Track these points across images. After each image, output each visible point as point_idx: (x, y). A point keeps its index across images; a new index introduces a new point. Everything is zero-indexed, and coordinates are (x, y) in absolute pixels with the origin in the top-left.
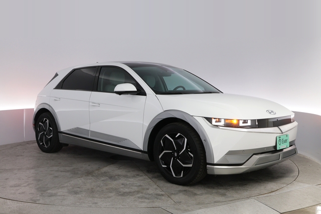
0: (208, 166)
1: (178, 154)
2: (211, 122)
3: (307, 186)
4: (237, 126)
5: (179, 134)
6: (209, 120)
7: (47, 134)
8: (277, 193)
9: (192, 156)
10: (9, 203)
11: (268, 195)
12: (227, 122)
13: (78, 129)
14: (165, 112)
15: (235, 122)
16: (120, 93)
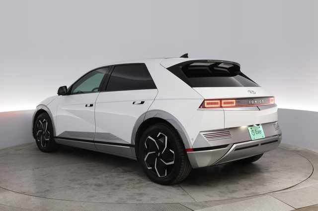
10: (33, 200)
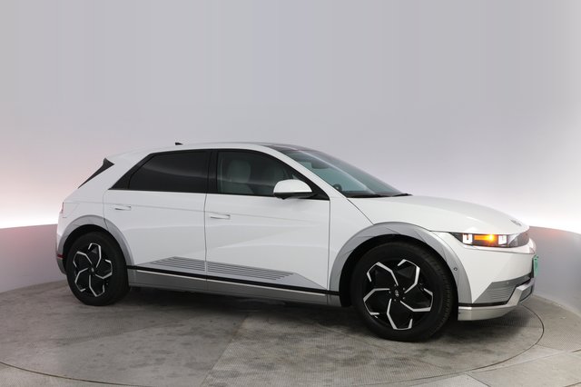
0: (460, 308)
1: (402, 294)
2: (461, 240)
3: (556, 352)
4: (495, 245)
5: (404, 261)
6: (459, 236)
7: (96, 272)
8: (506, 365)
9: (431, 293)
11: (492, 368)
12: (477, 238)
13: (176, 260)
14: (376, 227)
15: (490, 238)
16: (284, 196)
